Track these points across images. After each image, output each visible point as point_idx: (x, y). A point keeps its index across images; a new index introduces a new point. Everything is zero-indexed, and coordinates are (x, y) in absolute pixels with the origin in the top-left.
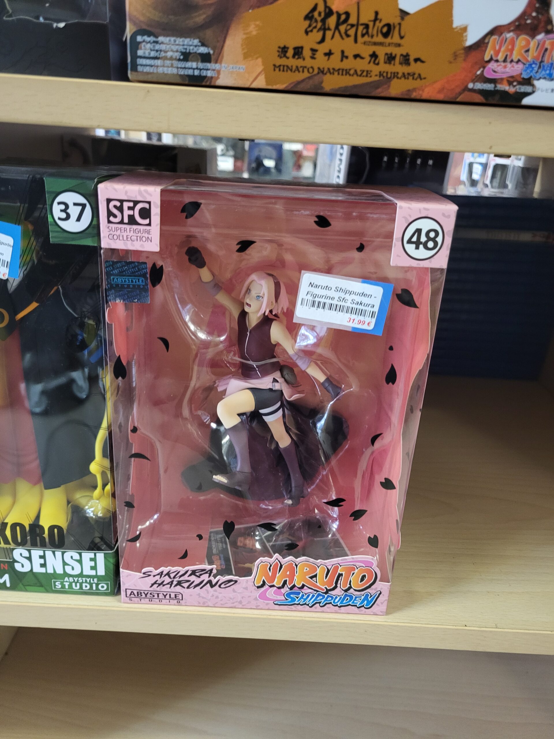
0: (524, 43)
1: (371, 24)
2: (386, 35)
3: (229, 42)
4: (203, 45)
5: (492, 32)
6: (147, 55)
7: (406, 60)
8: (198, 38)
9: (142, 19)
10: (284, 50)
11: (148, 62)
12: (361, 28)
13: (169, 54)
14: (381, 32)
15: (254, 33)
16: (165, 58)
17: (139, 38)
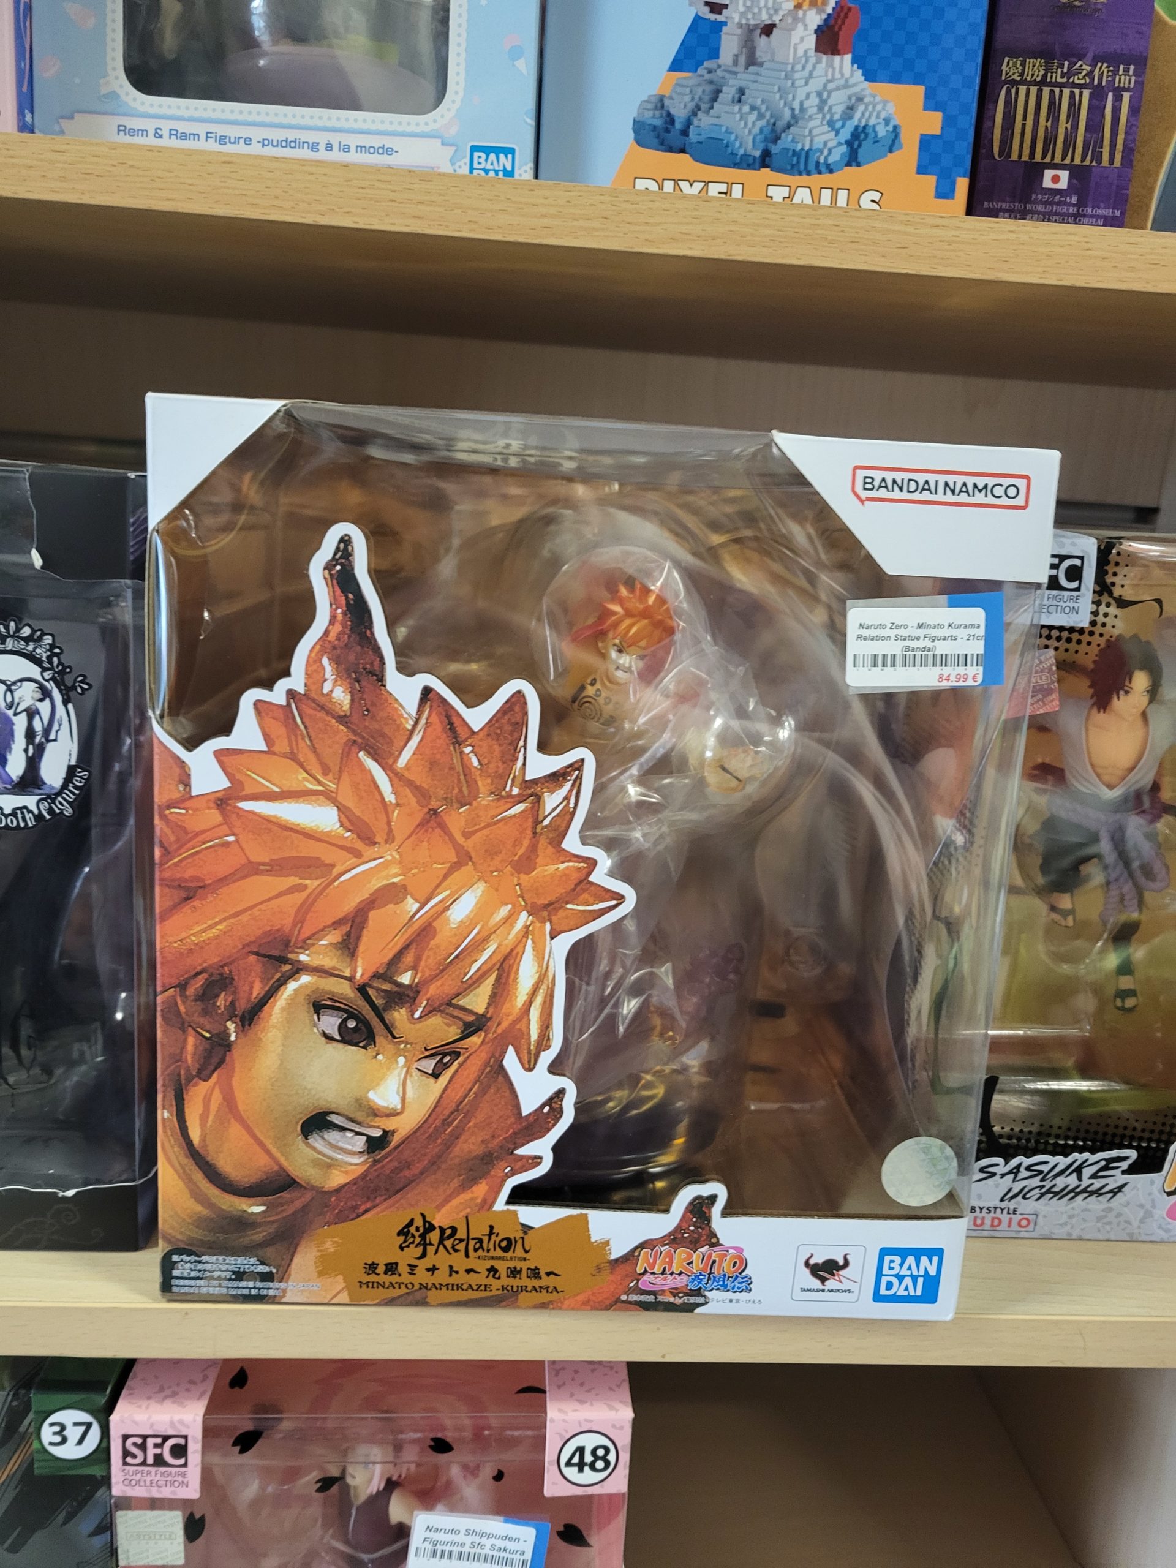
0: (684, 1256)
1: (486, 1239)
2: (506, 1250)
3: (297, 1260)
4: (263, 1263)
5: (642, 1246)
6: (186, 1275)
7: (535, 1273)
8: (256, 1256)
9: (179, 1237)
10: (372, 1267)
11: (187, 1282)
12: (472, 1243)
13: (216, 1274)
14: (500, 1246)
15: (332, 1250)
16: (212, 1278)
17: (175, 1258)
